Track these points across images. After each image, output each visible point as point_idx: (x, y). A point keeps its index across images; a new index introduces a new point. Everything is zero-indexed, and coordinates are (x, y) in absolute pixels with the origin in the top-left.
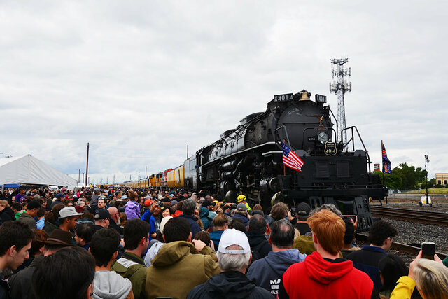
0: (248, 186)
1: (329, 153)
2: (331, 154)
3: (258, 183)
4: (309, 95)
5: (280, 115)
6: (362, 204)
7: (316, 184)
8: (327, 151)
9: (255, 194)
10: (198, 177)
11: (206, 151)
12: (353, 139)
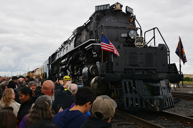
0: (75, 74)
1: (138, 45)
2: (140, 46)
3: (81, 70)
4: (121, 6)
5: (100, 20)
6: (165, 86)
7: (128, 69)
8: (137, 44)
9: (80, 79)
10: (49, 71)
11: (54, 55)
12: (154, 37)
